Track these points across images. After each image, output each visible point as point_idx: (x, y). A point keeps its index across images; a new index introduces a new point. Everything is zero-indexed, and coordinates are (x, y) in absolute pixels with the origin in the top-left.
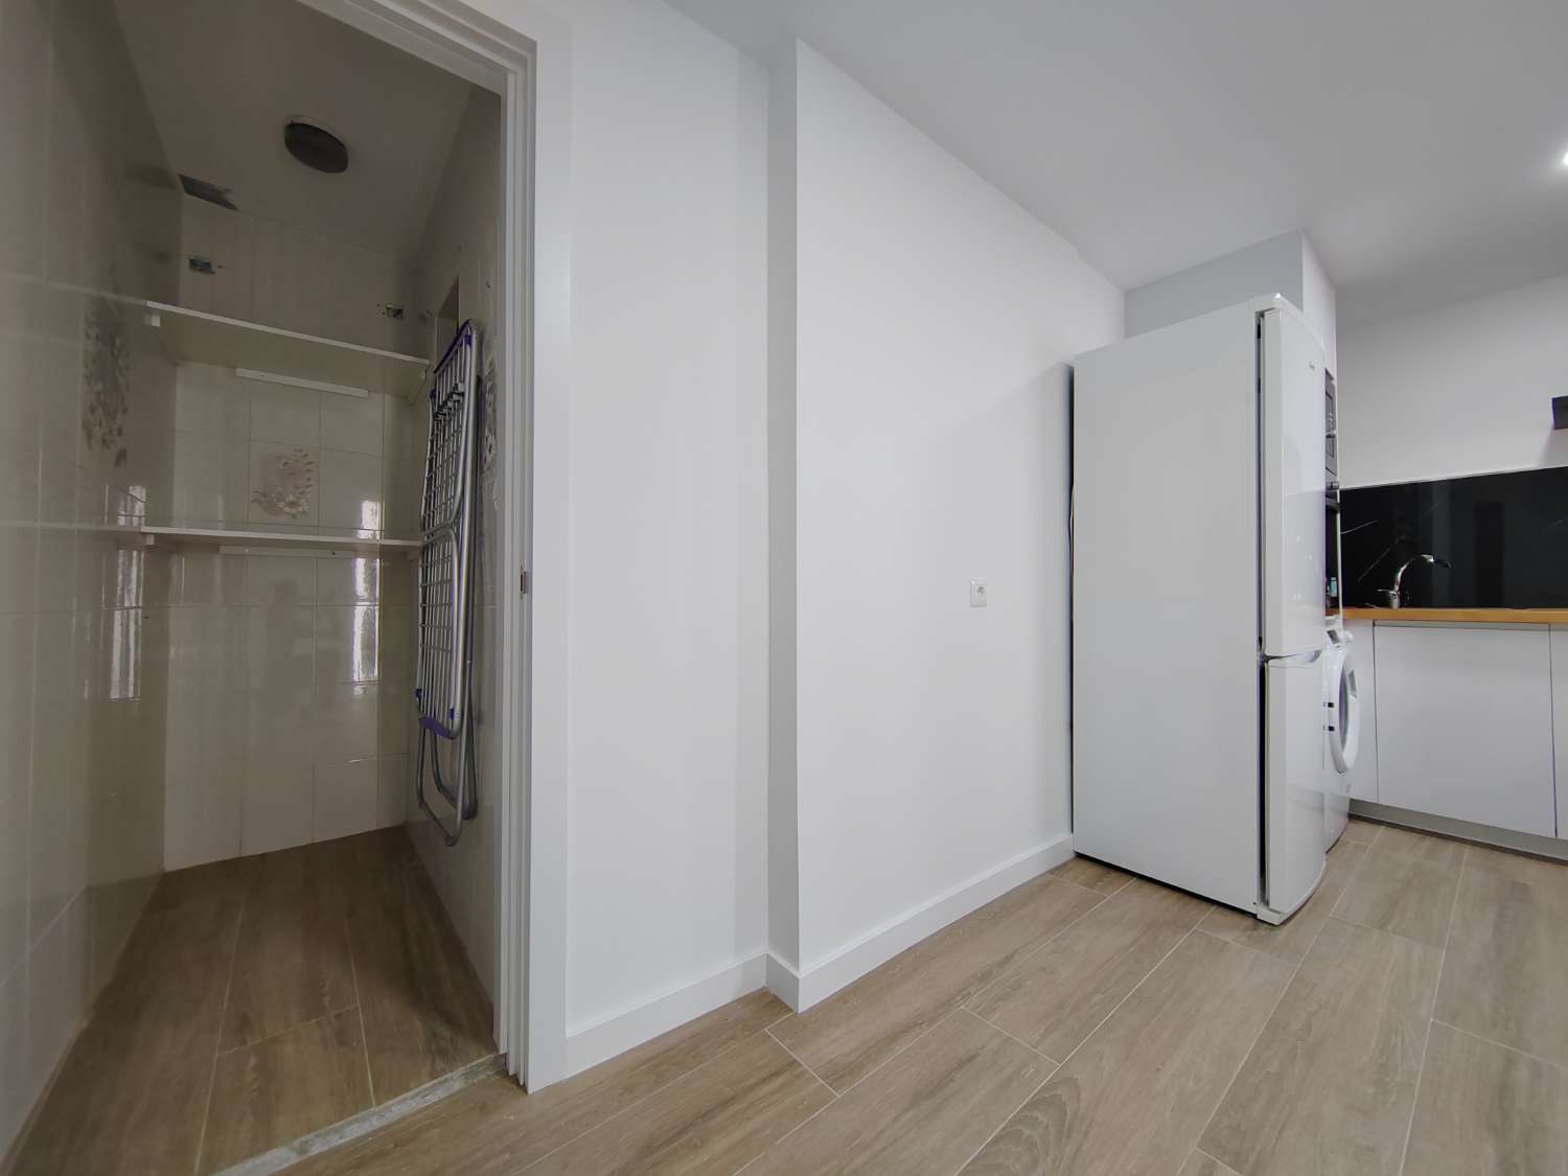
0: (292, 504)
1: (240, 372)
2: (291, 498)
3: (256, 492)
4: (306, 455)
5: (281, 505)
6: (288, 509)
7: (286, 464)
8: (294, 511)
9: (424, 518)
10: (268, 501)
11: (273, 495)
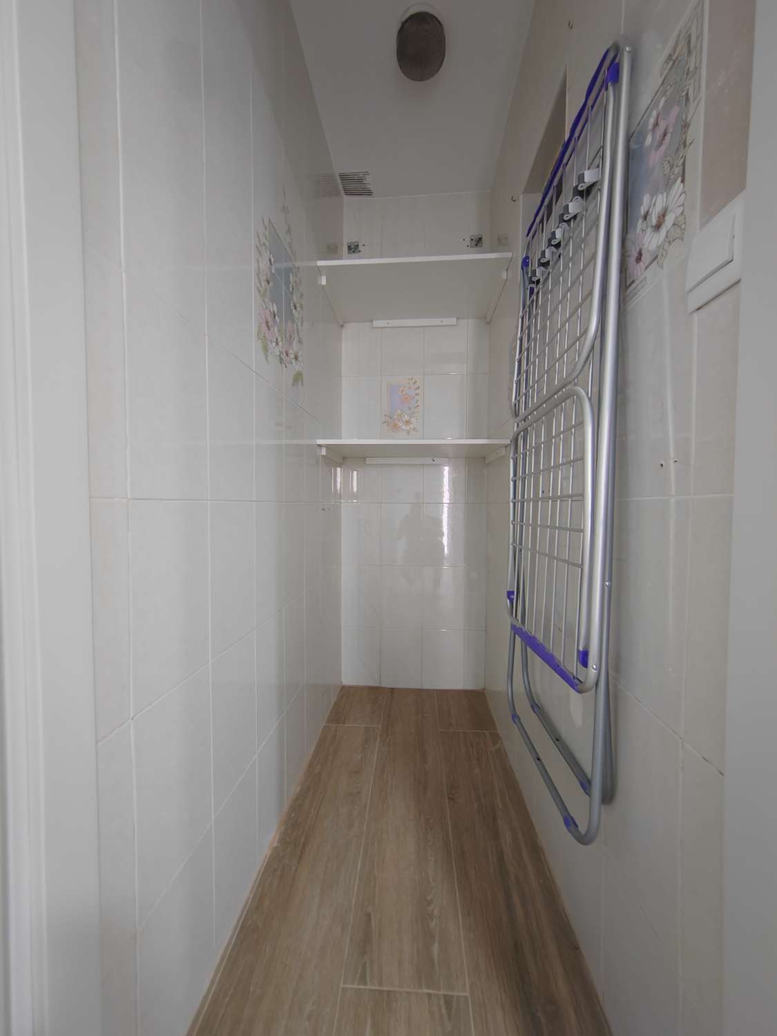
0: (408, 422)
1: (377, 323)
2: (406, 418)
3: (385, 416)
4: (415, 382)
5: (400, 424)
6: (404, 427)
7: (403, 391)
8: (408, 428)
9: (515, 405)
10: (392, 424)
11: (396, 417)
